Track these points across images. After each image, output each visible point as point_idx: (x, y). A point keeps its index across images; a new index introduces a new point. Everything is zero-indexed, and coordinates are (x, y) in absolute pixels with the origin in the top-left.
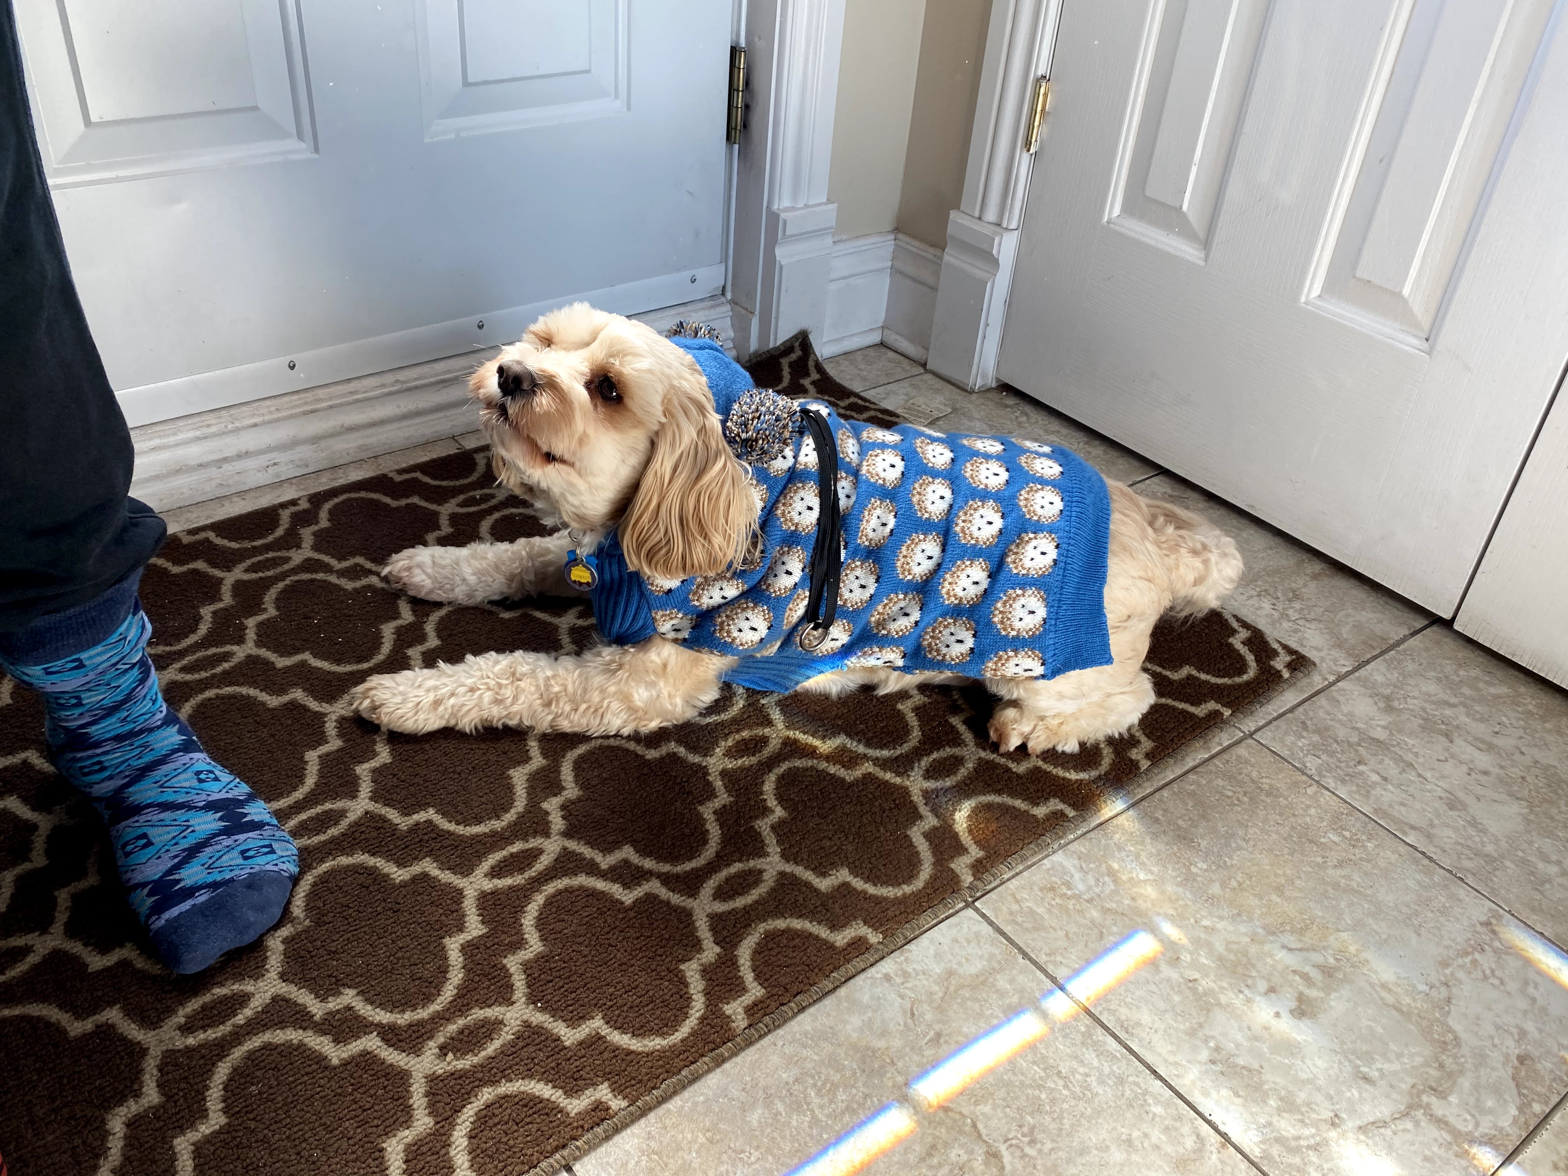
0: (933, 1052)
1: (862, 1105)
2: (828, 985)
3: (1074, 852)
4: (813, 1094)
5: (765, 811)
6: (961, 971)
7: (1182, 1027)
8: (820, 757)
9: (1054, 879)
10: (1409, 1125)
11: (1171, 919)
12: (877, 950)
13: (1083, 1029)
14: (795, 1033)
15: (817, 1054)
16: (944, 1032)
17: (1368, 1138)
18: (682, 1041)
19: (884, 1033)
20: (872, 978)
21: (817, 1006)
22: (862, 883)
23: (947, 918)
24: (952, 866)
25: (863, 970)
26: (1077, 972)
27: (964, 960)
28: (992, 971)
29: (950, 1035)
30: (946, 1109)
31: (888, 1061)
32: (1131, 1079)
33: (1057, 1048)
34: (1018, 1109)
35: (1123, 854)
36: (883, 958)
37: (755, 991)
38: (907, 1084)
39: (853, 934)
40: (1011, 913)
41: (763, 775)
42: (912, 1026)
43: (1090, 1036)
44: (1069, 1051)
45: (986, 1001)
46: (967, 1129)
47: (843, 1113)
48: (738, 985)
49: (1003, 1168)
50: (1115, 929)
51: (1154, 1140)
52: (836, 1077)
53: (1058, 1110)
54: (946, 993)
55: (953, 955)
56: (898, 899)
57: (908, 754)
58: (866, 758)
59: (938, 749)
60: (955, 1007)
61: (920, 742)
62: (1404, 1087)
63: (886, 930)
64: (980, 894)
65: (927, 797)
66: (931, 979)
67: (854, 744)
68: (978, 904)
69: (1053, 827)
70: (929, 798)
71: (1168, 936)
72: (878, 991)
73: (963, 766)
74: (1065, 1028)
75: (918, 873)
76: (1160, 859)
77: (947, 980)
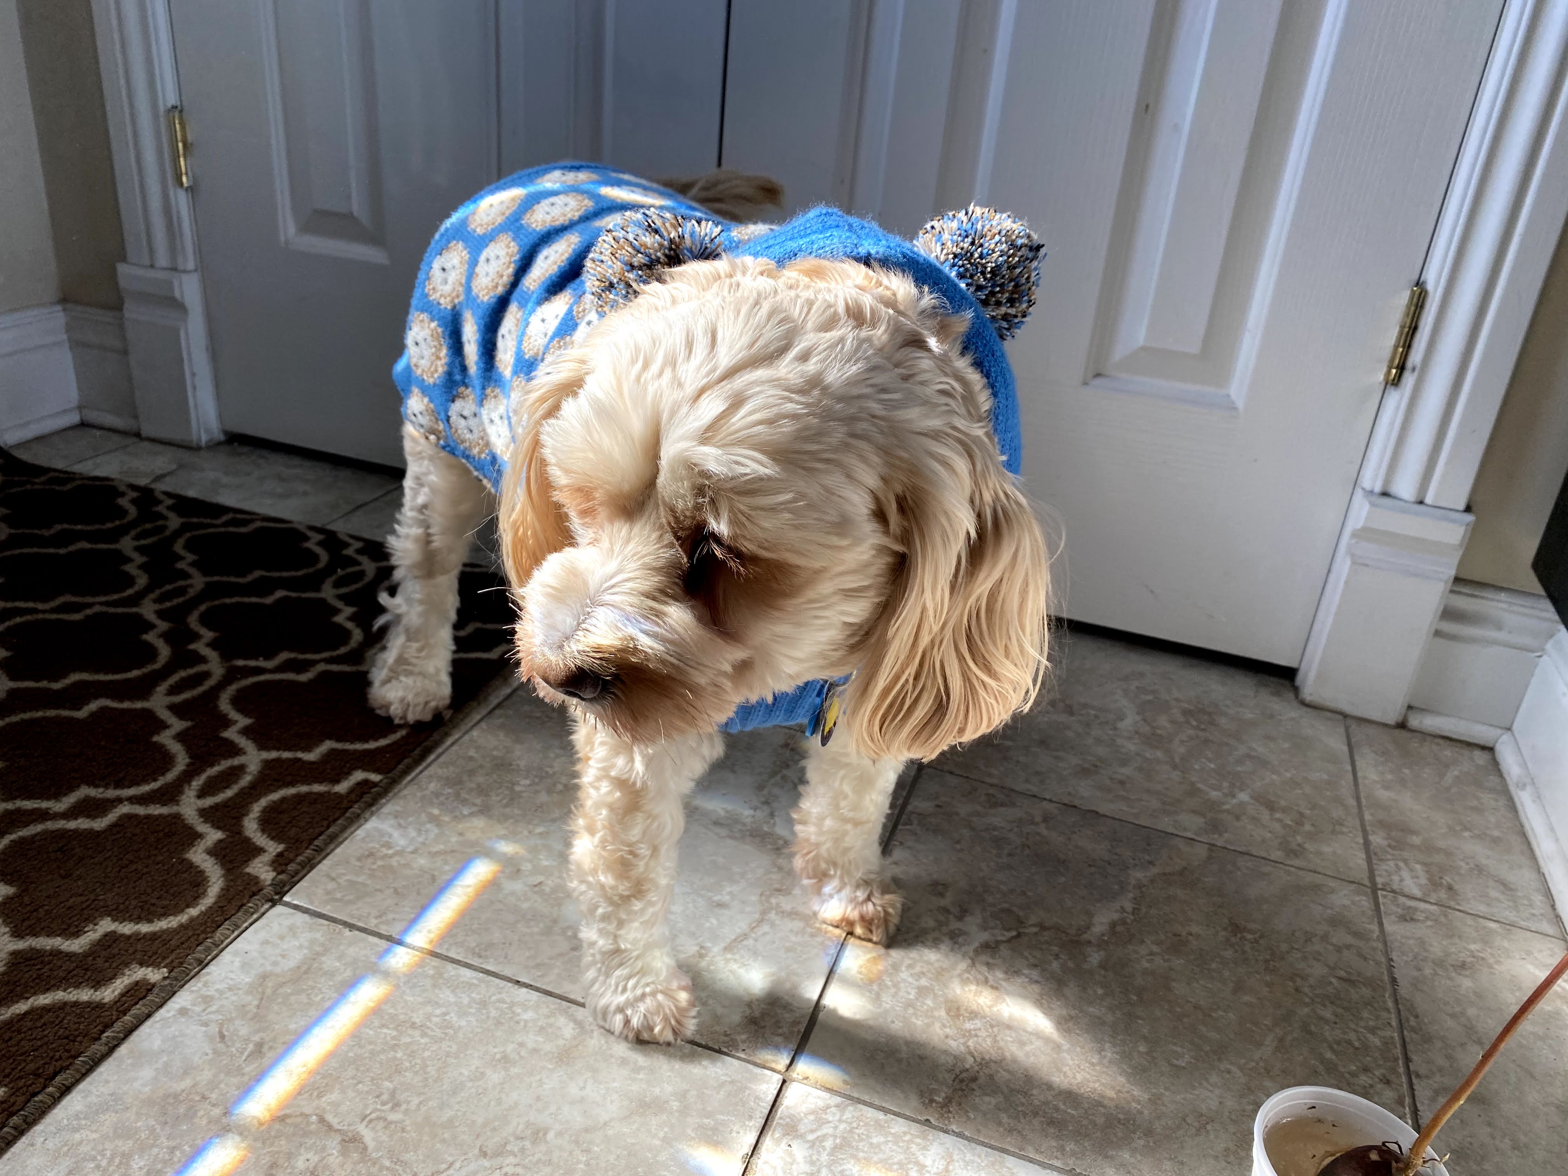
0: (255, 1065)
1: (170, 1160)
2: (99, 1047)
3: (389, 814)
6: (278, 970)
7: (536, 930)
8: (57, 816)
9: (371, 845)
10: (766, 928)
11: (504, 837)
12: (163, 988)
13: (431, 972)
14: (61, 1121)
15: (95, 1131)
16: (267, 1039)
17: (734, 954)
19: (187, 1071)
20: (163, 1019)
21: (90, 1079)
22: (132, 924)
23: (251, 925)
24: (248, 870)
25: (149, 1016)
26: (413, 921)
27: (280, 958)
28: (315, 956)
29: (274, 1040)
30: (281, 1119)
31: (197, 1098)
32: (494, 998)
33: (406, 1001)
34: (372, 1080)
35: (442, 798)
36: (174, 993)
38: (227, 1113)
39: (127, 982)
40: (328, 893)
42: (224, 1050)
43: (441, 975)
44: (420, 999)
45: (313, 988)
46: (313, 1127)
49: (365, 1148)
50: (447, 868)
51: (531, 1045)
52: (126, 1145)
53: (419, 1061)
54: (262, 999)
55: (264, 958)
56: (182, 926)
57: (175, 781)
58: (119, 801)
59: (212, 765)
60: (276, 1008)
61: (188, 765)
62: (753, 898)
63: (172, 961)
64: (286, 889)
65: (206, 814)
66: (241, 992)
67: (101, 790)
68: (286, 898)
69: (361, 797)
70: (208, 815)
71: (505, 854)
72: (173, 1030)
73: (245, 773)
74: (411, 978)
75: (205, 891)
76: (481, 791)
77: (261, 985)
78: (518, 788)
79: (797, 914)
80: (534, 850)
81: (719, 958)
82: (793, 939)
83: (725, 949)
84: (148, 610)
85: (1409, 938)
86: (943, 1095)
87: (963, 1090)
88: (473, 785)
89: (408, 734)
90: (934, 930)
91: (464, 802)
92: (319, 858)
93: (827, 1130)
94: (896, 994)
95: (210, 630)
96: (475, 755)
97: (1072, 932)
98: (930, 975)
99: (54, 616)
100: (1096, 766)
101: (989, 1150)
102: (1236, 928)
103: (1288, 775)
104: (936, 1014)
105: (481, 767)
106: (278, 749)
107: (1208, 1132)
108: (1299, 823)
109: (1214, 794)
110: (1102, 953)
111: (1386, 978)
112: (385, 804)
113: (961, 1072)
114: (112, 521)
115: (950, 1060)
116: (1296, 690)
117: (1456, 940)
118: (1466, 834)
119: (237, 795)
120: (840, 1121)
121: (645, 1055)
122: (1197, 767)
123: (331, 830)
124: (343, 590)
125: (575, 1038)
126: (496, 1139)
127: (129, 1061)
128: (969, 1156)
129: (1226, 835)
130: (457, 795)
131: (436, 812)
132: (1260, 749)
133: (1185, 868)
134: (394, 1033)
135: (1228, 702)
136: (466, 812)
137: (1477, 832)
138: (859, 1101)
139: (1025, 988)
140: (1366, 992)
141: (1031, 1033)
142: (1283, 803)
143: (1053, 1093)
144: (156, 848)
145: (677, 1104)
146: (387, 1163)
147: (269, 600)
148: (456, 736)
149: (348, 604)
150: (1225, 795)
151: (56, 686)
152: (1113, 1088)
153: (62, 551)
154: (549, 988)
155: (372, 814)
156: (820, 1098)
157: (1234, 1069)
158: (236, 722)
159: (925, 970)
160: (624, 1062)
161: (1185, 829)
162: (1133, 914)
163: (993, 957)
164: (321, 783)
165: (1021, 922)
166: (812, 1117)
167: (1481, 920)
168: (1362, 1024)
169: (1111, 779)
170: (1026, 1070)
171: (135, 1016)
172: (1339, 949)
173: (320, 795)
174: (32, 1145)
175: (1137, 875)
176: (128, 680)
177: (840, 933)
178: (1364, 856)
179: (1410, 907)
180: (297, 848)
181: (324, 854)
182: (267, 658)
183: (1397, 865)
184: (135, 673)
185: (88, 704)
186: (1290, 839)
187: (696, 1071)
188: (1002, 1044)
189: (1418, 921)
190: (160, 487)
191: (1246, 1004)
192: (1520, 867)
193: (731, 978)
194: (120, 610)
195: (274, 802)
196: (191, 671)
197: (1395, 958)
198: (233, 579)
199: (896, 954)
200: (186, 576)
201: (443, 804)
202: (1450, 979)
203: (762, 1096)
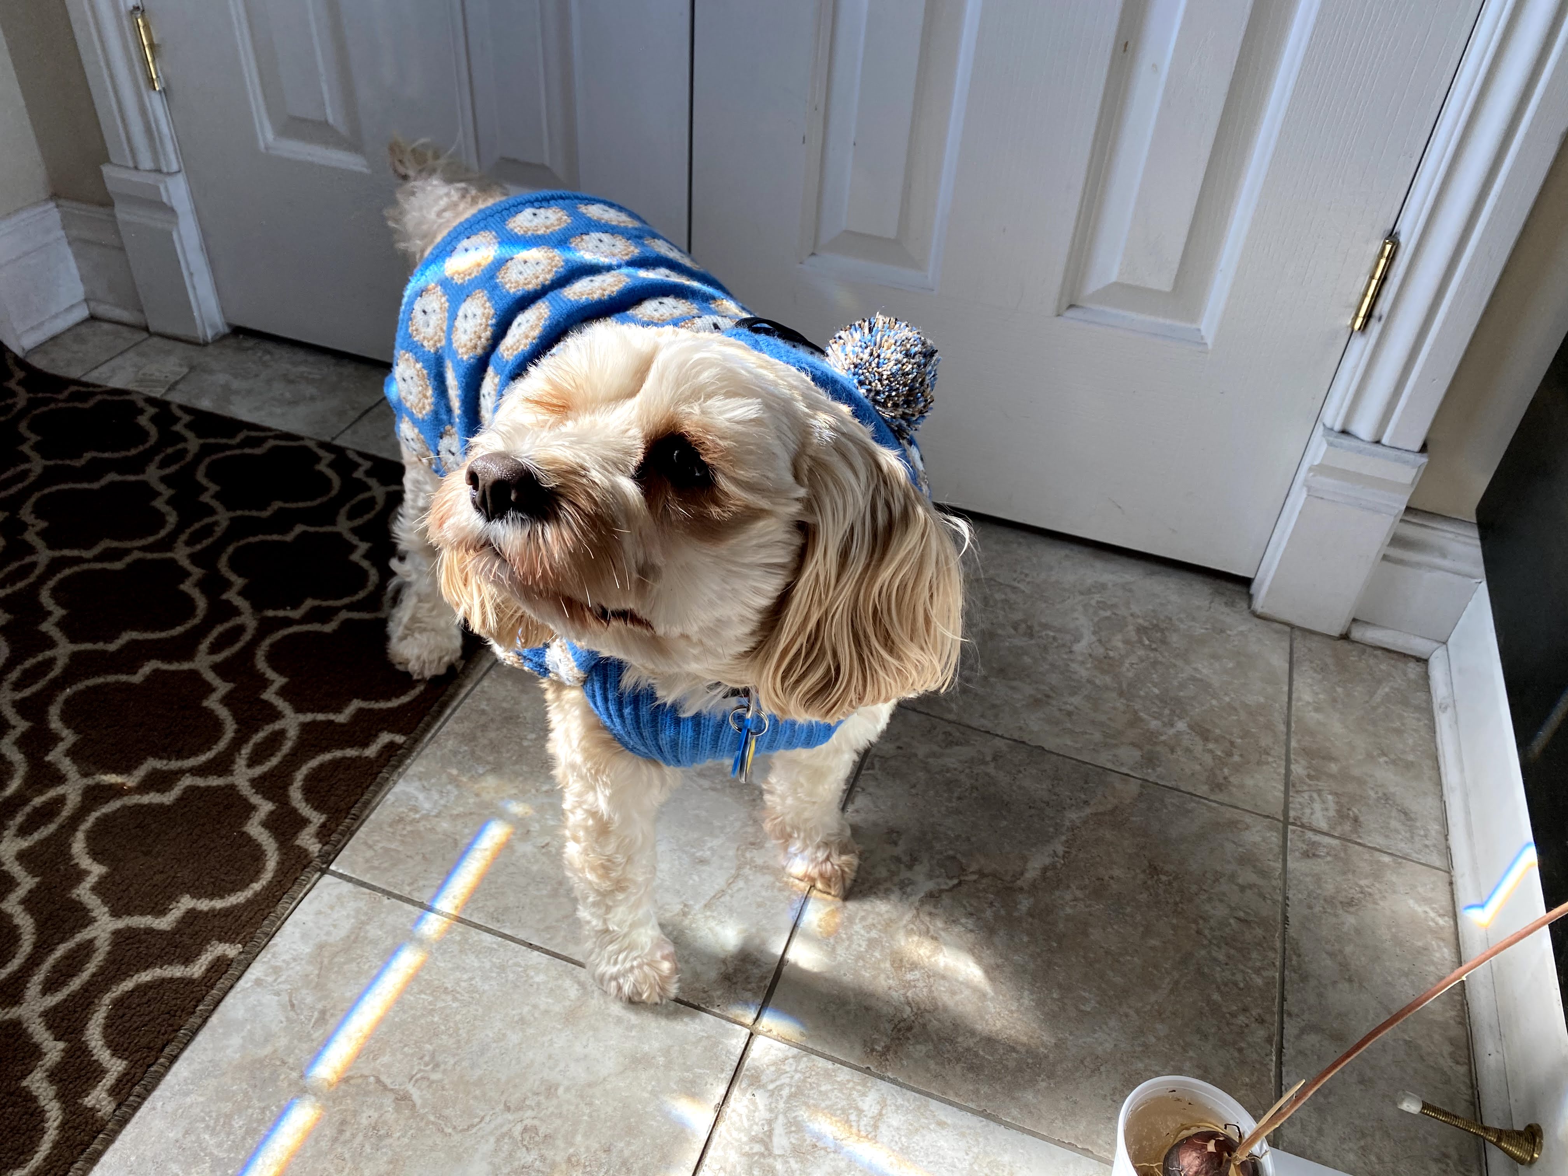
0: (321, 1032)
1: (260, 1121)
2: (194, 1020)
3: (414, 775)
4: (207, 1137)
5: (81, 875)
6: (331, 940)
7: (545, 892)
8: (131, 791)
9: (401, 809)
10: (741, 884)
11: (514, 797)
12: (239, 962)
13: (458, 938)
14: (173, 1087)
15: (201, 1095)
16: (329, 1007)
17: (713, 911)
18: (45, 1160)
19: (268, 1037)
20: (242, 990)
21: (190, 1048)
22: (207, 901)
23: (306, 894)
24: (298, 842)
25: (232, 987)
26: (441, 888)
27: (332, 928)
28: (361, 925)
29: (334, 1007)
30: (346, 1080)
31: (278, 1063)
32: (511, 962)
33: (439, 967)
34: (416, 1042)
35: (459, 757)
36: (248, 965)
37: (115, 1067)
38: (302, 1076)
39: (210, 958)
40: (367, 861)
41: (67, 838)
42: (295, 1017)
43: (466, 940)
44: (450, 965)
45: (362, 957)
46: (371, 1087)
47: (244, 1138)
48: (95, 1070)
49: (414, 1106)
50: (467, 831)
51: (543, 1007)
52: (227, 1107)
53: (452, 1024)
54: (321, 968)
55: (320, 928)
56: (249, 902)
57: (227, 749)
58: (181, 772)
59: (257, 731)
60: (333, 976)
61: (237, 732)
62: (731, 853)
63: (245, 937)
64: (331, 857)
65: (257, 784)
66: (303, 962)
67: (165, 762)
68: (333, 867)
69: (389, 761)
70: (259, 784)
71: (516, 815)
72: (252, 1000)
73: (286, 738)
74: (442, 945)
75: (264, 864)
76: (494, 747)
77: (319, 954)
78: (525, 743)
79: (768, 868)
80: (541, 809)
81: (700, 916)
82: (764, 893)
83: (706, 906)
84: (181, 554)
85: (1307, 875)
86: (883, 1044)
87: (899, 1039)
88: (486, 742)
89: (425, 689)
90: (886, 881)
91: (479, 760)
92: (356, 826)
93: (785, 1080)
94: (849, 946)
95: (240, 576)
96: (486, 708)
97: (1008, 878)
98: (879, 927)
99: (98, 566)
100: (1048, 696)
101: (917, 1095)
102: (1154, 870)
103: (1227, 699)
104: (882, 966)
105: (492, 720)
106: (313, 711)
107: (1101, 1073)
108: (1230, 754)
109: (1154, 724)
110: (1032, 900)
111: (1279, 918)
112: (411, 764)
113: (899, 1022)
114: (136, 446)
115: (891, 1011)
116: (1250, 597)
117: (1350, 876)
118: (1382, 760)
119: (281, 762)
120: (796, 1071)
121: (637, 1014)
122: (1142, 693)
123: (365, 797)
124: (358, 522)
125: (579, 999)
126: (517, 1095)
127: (221, 1031)
128: (900, 1101)
129: (1159, 769)
130: (473, 752)
131: (454, 772)
132: (1205, 671)
133: (1117, 807)
134: (431, 999)
135: (1183, 616)
136: (481, 771)
137: (1393, 756)
138: (813, 1052)
139: (960, 937)
140: (1259, 932)
141: (962, 983)
142: (1218, 731)
143: (975, 1040)
144: (219, 822)
145: (662, 1059)
146: (432, 1118)
147: (289, 537)
148: (469, 688)
149: (362, 540)
150: (1165, 725)
151: (112, 647)
152: (1026, 1034)
153: (95, 486)
154: (557, 951)
155: (400, 775)
156: (779, 1050)
157: (1132, 1012)
158: (273, 681)
159: (875, 921)
160: (619, 1021)
161: (1122, 764)
162: (1064, 857)
163: (935, 907)
164: (352, 747)
165: (963, 870)
166: (773, 1068)
167: (1377, 854)
168: (1250, 964)
169: (1060, 710)
170: (954, 1019)
171: (220, 989)
172: (1242, 889)
173: (353, 760)
174: (154, 1109)
175: (1073, 816)
176: (173, 638)
177: (804, 886)
178: (1283, 789)
179: (1314, 843)
180: (337, 819)
181: (358, 822)
182: (295, 606)
183: (1311, 797)
184: (179, 630)
185: (142, 666)
186: (1218, 772)
187: (678, 1027)
188: (936, 994)
189: (1318, 856)
190: (177, 398)
191: (1151, 948)
192: (1425, 794)
193: (710, 936)
194: (156, 556)
195: (314, 769)
196: (227, 625)
197: (1290, 896)
198: (254, 513)
199: (851, 906)
200: (212, 512)
201: (460, 763)
202: (1336, 915)
203: (732, 1050)
